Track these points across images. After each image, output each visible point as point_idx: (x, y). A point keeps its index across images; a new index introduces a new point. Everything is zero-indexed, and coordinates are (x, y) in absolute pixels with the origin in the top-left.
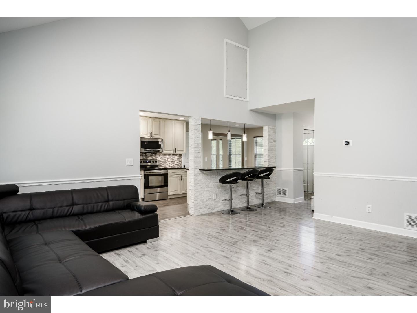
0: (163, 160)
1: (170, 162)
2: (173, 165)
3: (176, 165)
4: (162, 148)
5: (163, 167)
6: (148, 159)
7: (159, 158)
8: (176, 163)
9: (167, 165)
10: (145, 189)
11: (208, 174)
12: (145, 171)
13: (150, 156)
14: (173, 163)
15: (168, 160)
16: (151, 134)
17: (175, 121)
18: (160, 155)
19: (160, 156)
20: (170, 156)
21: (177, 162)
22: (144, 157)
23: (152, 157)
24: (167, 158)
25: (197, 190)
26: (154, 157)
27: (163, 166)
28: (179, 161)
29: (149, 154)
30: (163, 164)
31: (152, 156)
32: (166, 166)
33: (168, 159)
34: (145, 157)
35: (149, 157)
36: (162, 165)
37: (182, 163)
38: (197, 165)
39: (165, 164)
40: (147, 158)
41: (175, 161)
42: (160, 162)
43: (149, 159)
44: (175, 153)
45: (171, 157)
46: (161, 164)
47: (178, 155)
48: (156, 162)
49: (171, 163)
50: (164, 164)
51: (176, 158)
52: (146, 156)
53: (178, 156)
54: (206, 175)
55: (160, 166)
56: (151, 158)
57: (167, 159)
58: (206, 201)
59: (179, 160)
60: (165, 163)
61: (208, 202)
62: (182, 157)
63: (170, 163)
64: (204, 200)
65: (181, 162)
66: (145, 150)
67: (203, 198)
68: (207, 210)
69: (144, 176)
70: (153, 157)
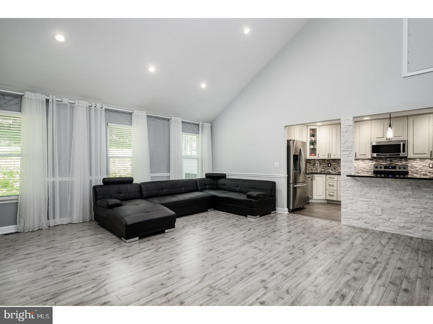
0: (421, 166)
6: (394, 164)
9: (430, 172)
11: (365, 182)
19: (415, 161)
24: (429, 164)
25: (346, 198)
26: (404, 163)
27: (420, 173)
30: (420, 171)
32: (427, 173)
33: (431, 165)
35: (397, 162)
38: (346, 171)
43: (396, 165)
48: (405, 168)
52: (391, 161)
54: (361, 183)
58: (362, 213)
60: (424, 170)
61: (365, 215)
64: (358, 211)
66: (377, 154)
67: (356, 208)
68: (362, 224)
70: (402, 162)
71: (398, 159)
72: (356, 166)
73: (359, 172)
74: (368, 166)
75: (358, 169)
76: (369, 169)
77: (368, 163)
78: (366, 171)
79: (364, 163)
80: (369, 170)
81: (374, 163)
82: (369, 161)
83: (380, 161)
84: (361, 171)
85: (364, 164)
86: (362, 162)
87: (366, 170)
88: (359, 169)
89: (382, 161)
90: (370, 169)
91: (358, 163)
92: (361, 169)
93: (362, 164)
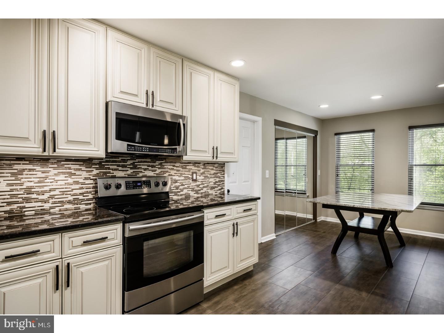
0: (183, 178)
1: (198, 183)
2: (205, 189)
3: (212, 188)
4: (184, 144)
5: (181, 195)
6: (141, 175)
7: (173, 172)
8: (211, 184)
9: (193, 190)
10: (126, 293)
12: (127, 225)
13: (146, 167)
14: (206, 185)
15: (195, 178)
16: (150, 96)
17: (217, 75)
18: (174, 166)
19: (175, 168)
20: (198, 167)
21: (215, 183)
22: (130, 172)
23: (153, 171)
24: (193, 173)
26: (158, 171)
27: (182, 193)
28: (217, 180)
29: (144, 162)
30: (181, 187)
31: (153, 166)
32: (189, 192)
33: (195, 175)
34: (132, 171)
35: (145, 169)
36: (179, 192)
37: (224, 183)
39: (188, 187)
40: (138, 173)
41: (212, 180)
42: (174, 185)
43: (143, 177)
44: (215, 160)
45: (202, 171)
46: (177, 188)
47: (216, 165)
48: (165, 184)
49: (201, 186)
50: (185, 188)
51: (213, 172)
52: (134, 167)
53: (216, 168)
55: (176, 194)
56: (150, 173)
57: (192, 175)
59: (219, 177)
60: (186, 186)
62: (224, 171)
63: (198, 186)
65: (222, 181)
66: (128, 145)
69: (124, 244)
70: (155, 171)
71: (148, 162)
72: (32, 184)
73: (47, 206)
74: (77, 183)
75: (41, 197)
76: (81, 191)
77: (78, 173)
78: (69, 202)
79: (63, 173)
80: (81, 197)
81: (95, 172)
82: (77, 167)
83: (111, 167)
84: (51, 201)
85: (62, 177)
86: (56, 171)
87: (71, 198)
88: (45, 197)
89: (115, 167)
90: (81, 194)
91: (40, 174)
92: (52, 197)
93: (57, 178)
